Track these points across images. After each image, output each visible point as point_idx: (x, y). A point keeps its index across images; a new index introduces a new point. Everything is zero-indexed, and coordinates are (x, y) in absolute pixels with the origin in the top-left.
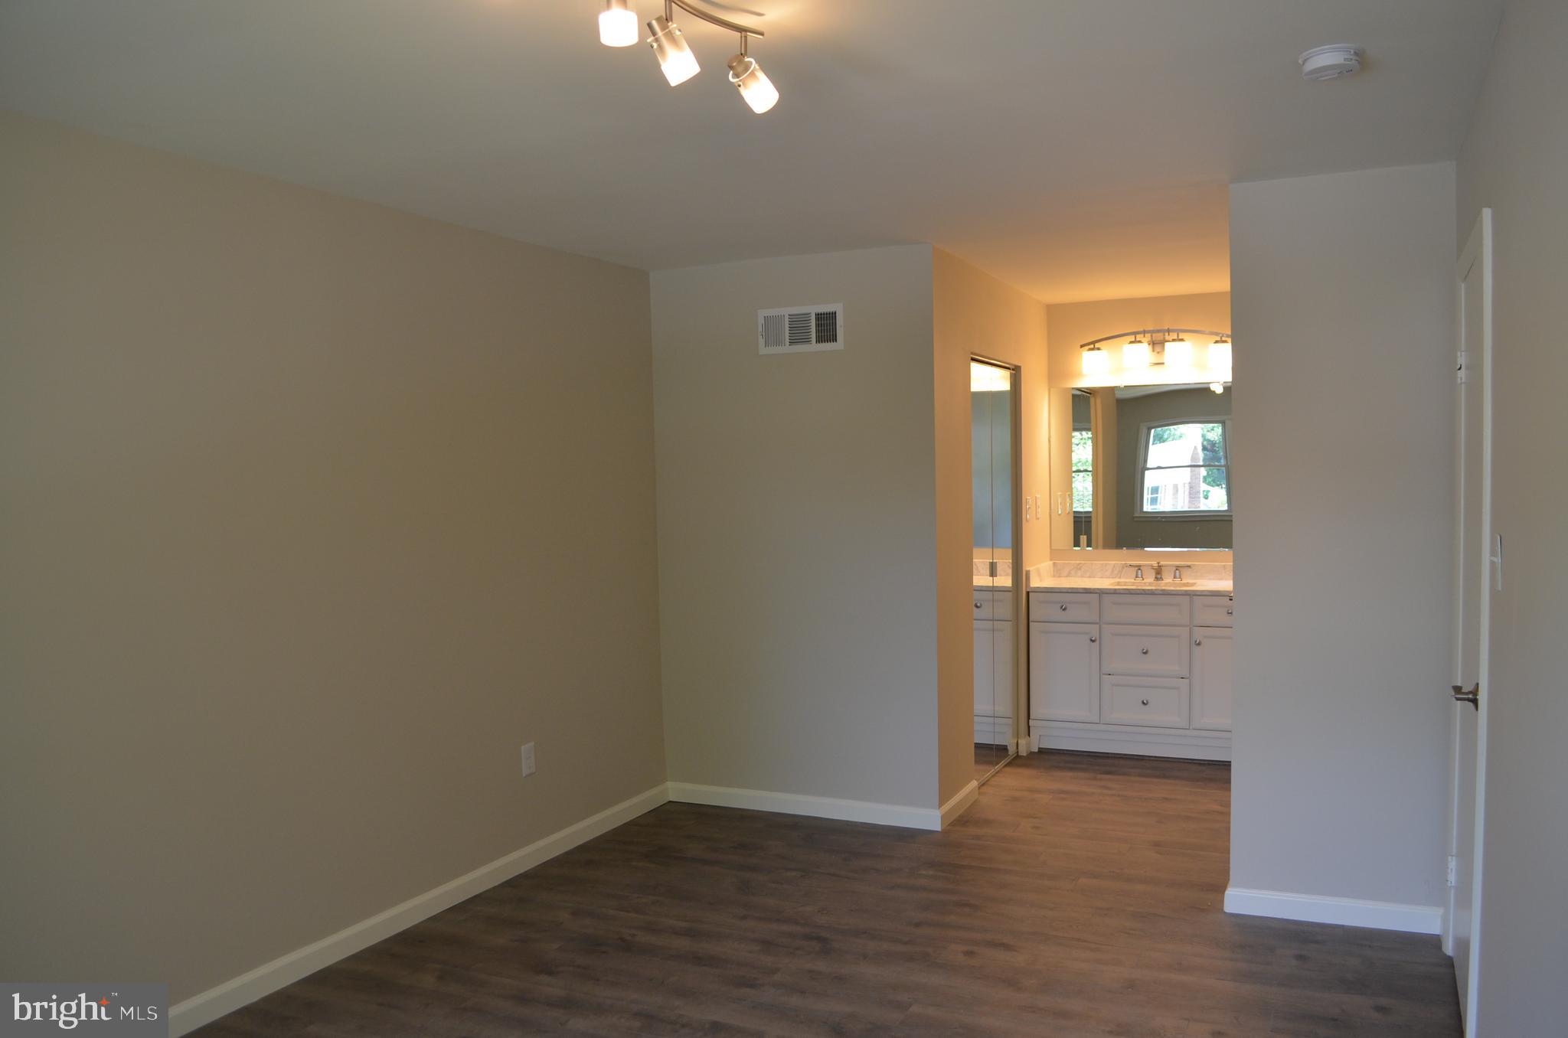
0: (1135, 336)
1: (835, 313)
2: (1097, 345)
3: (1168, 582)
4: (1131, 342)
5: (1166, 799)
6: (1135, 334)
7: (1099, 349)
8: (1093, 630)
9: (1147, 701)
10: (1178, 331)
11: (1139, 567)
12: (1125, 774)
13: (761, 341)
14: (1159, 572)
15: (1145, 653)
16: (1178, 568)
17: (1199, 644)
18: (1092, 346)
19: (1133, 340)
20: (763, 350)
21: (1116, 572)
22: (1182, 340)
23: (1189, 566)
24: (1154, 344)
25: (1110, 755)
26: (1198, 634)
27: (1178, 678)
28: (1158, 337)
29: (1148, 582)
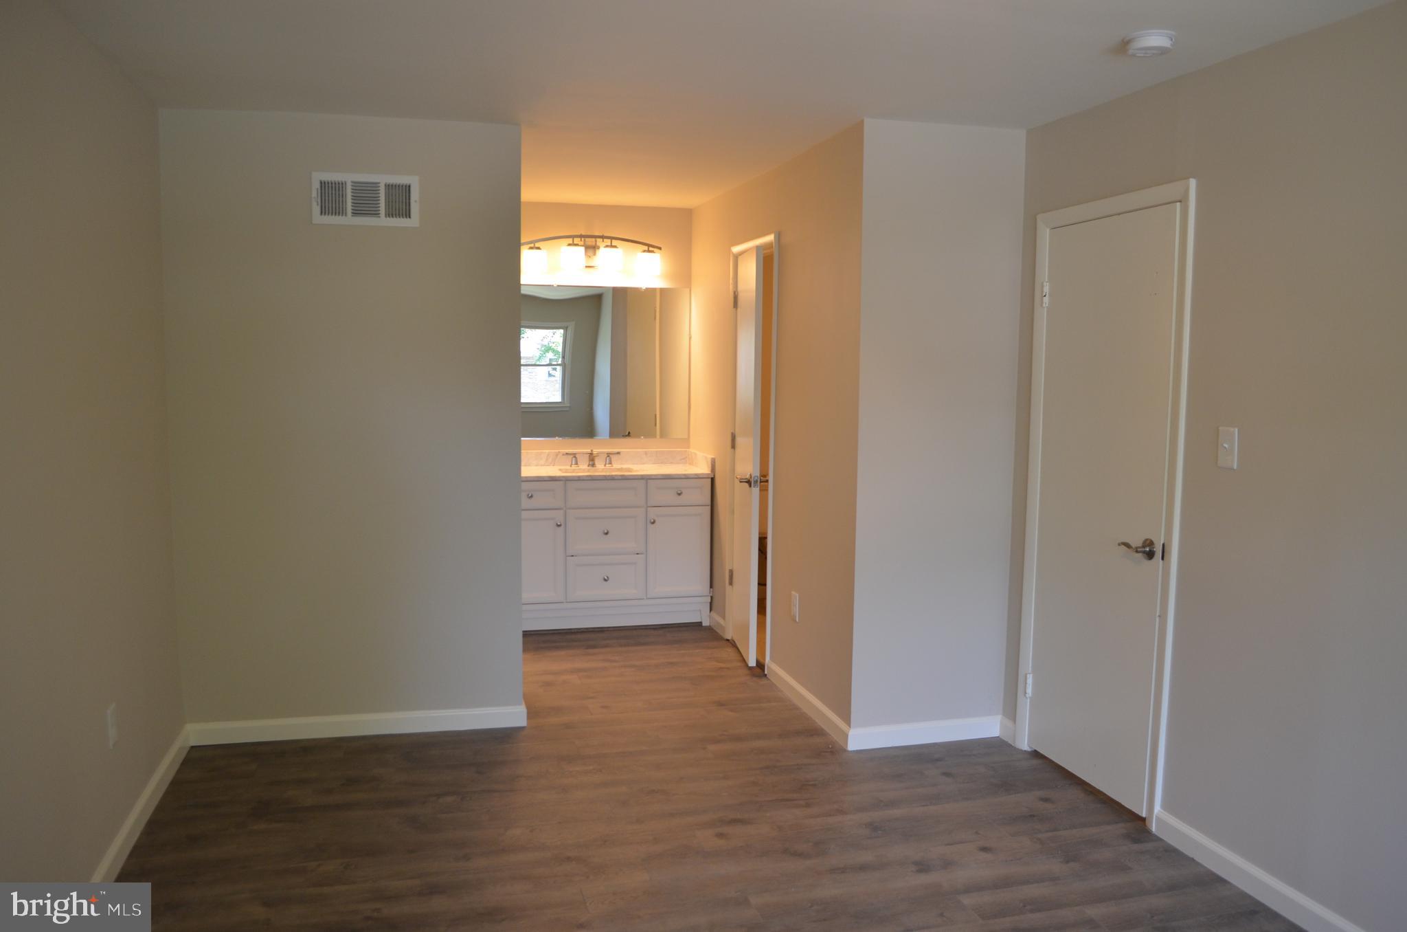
0: (574, 239)
1: (409, 186)
2: (537, 245)
3: (601, 469)
4: (569, 245)
5: (671, 663)
6: (573, 237)
7: (538, 248)
8: (559, 516)
9: (608, 577)
10: (612, 238)
11: (574, 455)
12: (606, 646)
13: (316, 209)
14: (592, 459)
15: (607, 534)
16: (609, 455)
17: (653, 523)
18: (532, 245)
19: (571, 242)
20: (318, 218)
21: (550, 460)
22: (615, 247)
23: (618, 453)
24: (587, 248)
25: (573, 631)
26: (653, 513)
27: (634, 554)
28: (590, 241)
29: (583, 470)
